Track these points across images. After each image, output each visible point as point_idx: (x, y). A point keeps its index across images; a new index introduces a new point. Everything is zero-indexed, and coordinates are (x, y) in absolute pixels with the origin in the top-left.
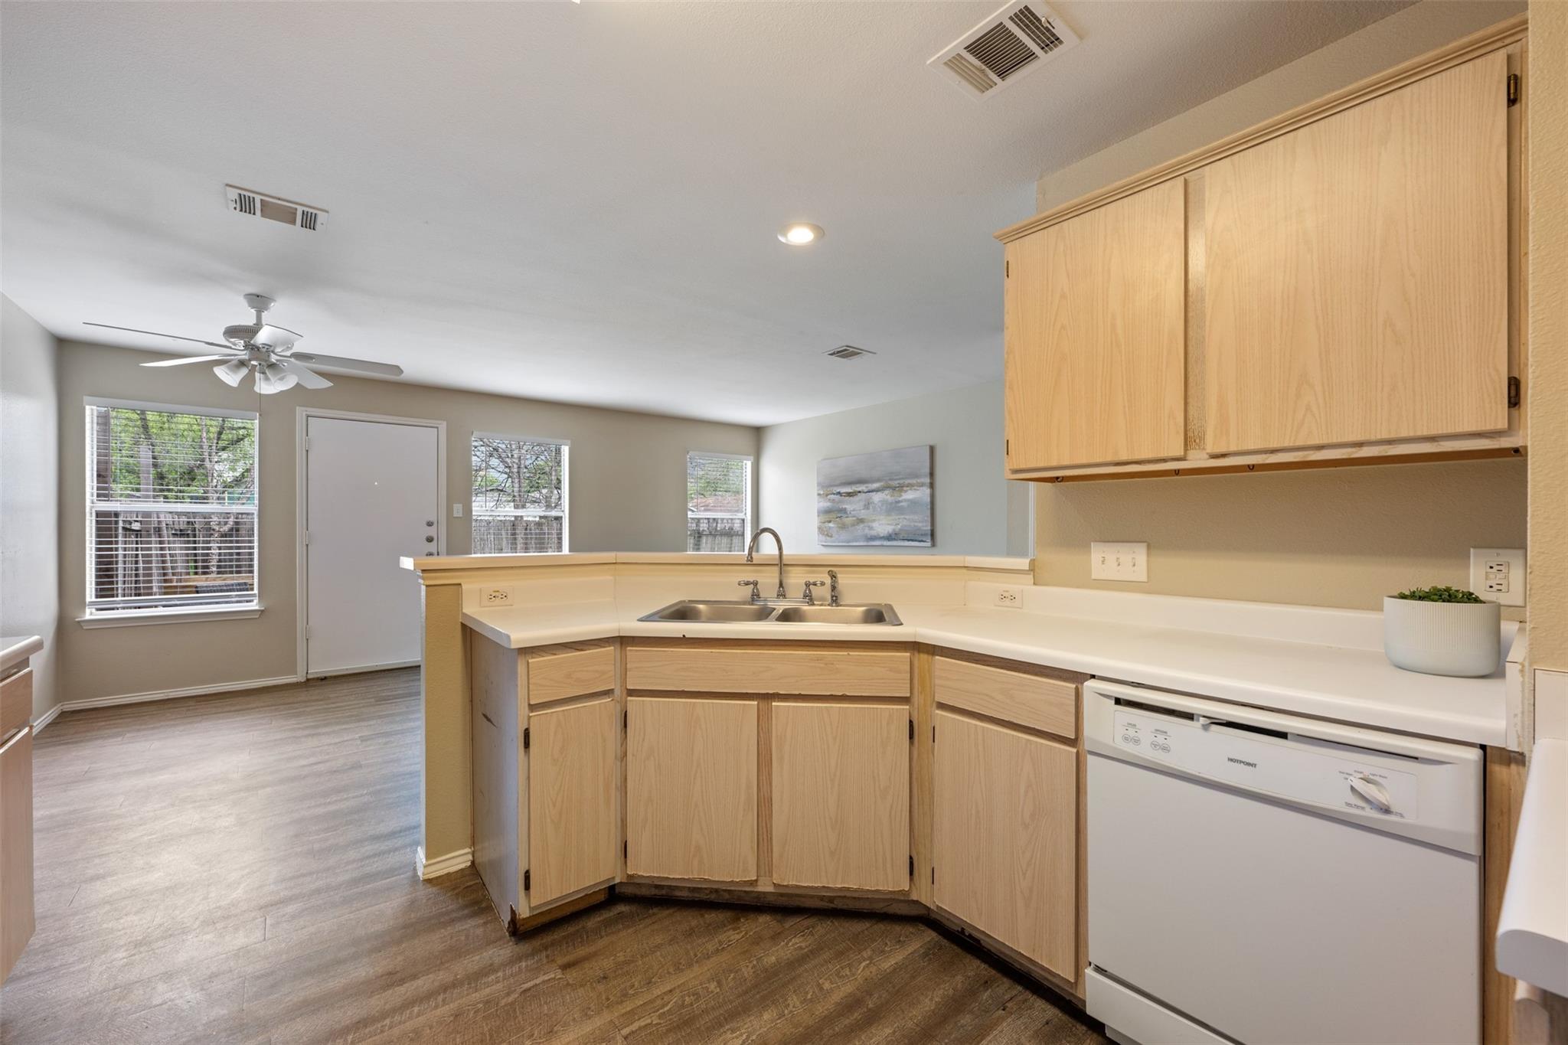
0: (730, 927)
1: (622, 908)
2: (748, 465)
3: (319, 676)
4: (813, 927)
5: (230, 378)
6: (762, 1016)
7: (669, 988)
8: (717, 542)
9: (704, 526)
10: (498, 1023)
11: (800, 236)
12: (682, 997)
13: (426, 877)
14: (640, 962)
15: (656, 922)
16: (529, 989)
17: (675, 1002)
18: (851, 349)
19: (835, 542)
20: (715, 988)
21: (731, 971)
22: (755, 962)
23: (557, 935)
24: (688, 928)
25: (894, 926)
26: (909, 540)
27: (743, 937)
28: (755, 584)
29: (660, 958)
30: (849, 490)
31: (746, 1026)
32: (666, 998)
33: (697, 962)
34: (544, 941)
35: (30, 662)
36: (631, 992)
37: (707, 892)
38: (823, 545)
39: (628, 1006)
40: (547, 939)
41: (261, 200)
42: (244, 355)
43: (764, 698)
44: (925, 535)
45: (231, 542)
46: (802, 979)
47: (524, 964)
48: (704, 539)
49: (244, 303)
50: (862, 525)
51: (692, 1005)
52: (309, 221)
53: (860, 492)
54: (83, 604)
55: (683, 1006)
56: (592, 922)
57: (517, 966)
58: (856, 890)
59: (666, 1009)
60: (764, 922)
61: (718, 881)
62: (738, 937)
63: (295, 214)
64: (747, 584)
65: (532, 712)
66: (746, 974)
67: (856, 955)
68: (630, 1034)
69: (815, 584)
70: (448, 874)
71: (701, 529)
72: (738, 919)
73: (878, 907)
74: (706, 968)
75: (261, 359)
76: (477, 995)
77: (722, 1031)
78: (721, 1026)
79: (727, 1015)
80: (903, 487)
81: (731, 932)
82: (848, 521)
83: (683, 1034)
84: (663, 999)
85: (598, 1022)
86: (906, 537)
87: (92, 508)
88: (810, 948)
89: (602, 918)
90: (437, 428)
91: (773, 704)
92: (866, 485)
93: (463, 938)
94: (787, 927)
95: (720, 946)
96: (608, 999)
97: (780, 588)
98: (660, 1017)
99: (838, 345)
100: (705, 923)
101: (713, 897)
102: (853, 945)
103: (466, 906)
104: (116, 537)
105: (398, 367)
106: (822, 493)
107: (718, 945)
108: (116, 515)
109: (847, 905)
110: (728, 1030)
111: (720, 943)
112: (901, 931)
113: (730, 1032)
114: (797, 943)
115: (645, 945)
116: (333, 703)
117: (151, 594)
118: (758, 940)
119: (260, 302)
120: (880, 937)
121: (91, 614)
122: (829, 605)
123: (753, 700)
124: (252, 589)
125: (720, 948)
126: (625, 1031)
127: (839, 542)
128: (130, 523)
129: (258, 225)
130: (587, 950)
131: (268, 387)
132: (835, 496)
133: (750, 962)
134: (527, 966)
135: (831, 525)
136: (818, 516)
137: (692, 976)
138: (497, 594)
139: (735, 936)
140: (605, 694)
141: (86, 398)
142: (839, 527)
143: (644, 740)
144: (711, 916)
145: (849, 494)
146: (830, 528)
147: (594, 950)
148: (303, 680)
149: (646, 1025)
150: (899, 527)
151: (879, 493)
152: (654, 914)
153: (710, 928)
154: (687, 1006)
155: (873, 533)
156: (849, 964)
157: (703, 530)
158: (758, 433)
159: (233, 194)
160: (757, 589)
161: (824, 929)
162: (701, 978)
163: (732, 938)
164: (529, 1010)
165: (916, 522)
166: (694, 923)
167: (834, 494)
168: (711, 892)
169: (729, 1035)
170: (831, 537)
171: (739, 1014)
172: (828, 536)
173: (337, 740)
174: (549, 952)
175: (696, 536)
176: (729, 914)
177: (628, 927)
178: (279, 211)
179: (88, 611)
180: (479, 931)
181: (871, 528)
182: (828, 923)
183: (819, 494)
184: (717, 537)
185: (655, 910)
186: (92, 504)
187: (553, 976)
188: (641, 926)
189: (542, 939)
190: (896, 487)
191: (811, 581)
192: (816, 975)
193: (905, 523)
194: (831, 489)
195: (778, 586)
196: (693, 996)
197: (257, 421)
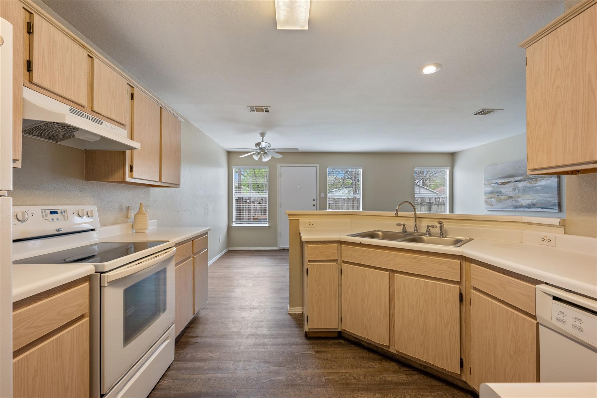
0: (377, 361)
1: (342, 341)
2: (448, 171)
3: (283, 248)
4: (413, 375)
5: (256, 158)
6: (376, 395)
7: (346, 372)
8: (439, 207)
9: (433, 201)
10: (292, 359)
11: (430, 70)
12: (349, 376)
13: (289, 313)
14: (340, 360)
15: (351, 349)
16: (304, 354)
17: (346, 376)
18: (486, 110)
19: (494, 209)
20: (363, 378)
21: (371, 376)
22: (382, 377)
23: (318, 342)
24: (361, 356)
25: (454, 390)
26: (542, 208)
27: (381, 366)
28: (404, 225)
29: (347, 361)
30: (503, 181)
31: (368, 395)
32: (344, 374)
33: (360, 368)
34: (314, 342)
35: (208, 233)
36: (333, 367)
37: (373, 346)
38: (488, 210)
39: (330, 371)
40: (315, 342)
41: (255, 108)
42: (259, 151)
43: (392, 272)
44: (554, 205)
45: (262, 205)
46: (398, 390)
47: (305, 346)
48: (433, 207)
49: (259, 135)
50: (511, 200)
51: (351, 380)
52: (267, 110)
53: (510, 182)
54: (232, 222)
55: (348, 379)
56: (330, 342)
57: (303, 346)
58: (432, 365)
59: (342, 377)
60: (392, 365)
61: (373, 342)
62: (379, 366)
63: (263, 109)
64: (401, 225)
65: (309, 263)
66: (376, 379)
67: (428, 393)
68: (327, 379)
69: (432, 227)
70: (295, 314)
71: (432, 202)
72: (382, 360)
73: (449, 379)
74: (362, 371)
75: (263, 151)
76: (290, 349)
77: (358, 392)
78: (359, 391)
79: (362, 388)
80: (538, 178)
81: (377, 363)
82: (503, 197)
83: (344, 387)
84: (342, 374)
85: (319, 371)
86: (540, 206)
87: (234, 196)
88: (408, 381)
89: (334, 342)
90: (316, 166)
91: (395, 274)
92: (514, 178)
93: (292, 333)
94: (402, 370)
95: (371, 366)
96: (325, 366)
97: (415, 227)
98: (339, 378)
99: (479, 109)
100: (369, 357)
101: (375, 349)
102: (429, 388)
103: (296, 324)
104: (242, 204)
105: (297, 148)
106: (487, 183)
107: (370, 365)
108: (242, 198)
109: (433, 372)
110: (361, 393)
111: (371, 365)
112: (457, 393)
113: (361, 394)
114: (403, 377)
115: (344, 355)
116: (284, 257)
117: (250, 220)
118: (387, 370)
119: (263, 134)
120: (444, 391)
121: (234, 225)
122: (439, 237)
123: (388, 272)
124: (267, 220)
125: (370, 367)
126: (326, 378)
127: (497, 209)
128: (246, 200)
129: (256, 113)
130: (325, 349)
131: (265, 159)
132: (495, 185)
133: (380, 376)
134: (306, 347)
135: (492, 200)
136: (485, 195)
137: (356, 371)
138: (310, 224)
139: (378, 365)
140: (335, 261)
141: (233, 167)
142: (498, 201)
143: (347, 280)
144: (372, 355)
145: (503, 184)
146: (492, 201)
147: (327, 350)
148: (279, 249)
149: (334, 379)
150: (535, 200)
151: (522, 182)
152: (351, 347)
153: (370, 359)
154: (350, 379)
155: (519, 204)
156: (423, 394)
157: (433, 202)
158: (453, 155)
159: (249, 108)
160: (405, 227)
161: (417, 377)
162: (359, 373)
163: (377, 365)
164: (301, 359)
165: (547, 198)
166: (365, 355)
167: (494, 184)
168: (375, 347)
169: (360, 395)
170: (493, 206)
171: (367, 390)
172: (491, 205)
173: (281, 268)
174: (314, 346)
175: (429, 205)
176: (380, 357)
177: (341, 348)
178: (259, 110)
179: (233, 224)
180: (297, 332)
181: (517, 201)
182: (422, 376)
183: (485, 184)
184: (440, 206)
185: (353, 346)
186: (235, 196)
187: (312, 353)
188: (346, 349)
189: (313, 341)
190: (533, 179)
191: (430, 225)
192: (405, 391)
193: (540, 198)
194: (492, 181)
195: (414, 226)
196: (353, 377)
197: (268, 169)
